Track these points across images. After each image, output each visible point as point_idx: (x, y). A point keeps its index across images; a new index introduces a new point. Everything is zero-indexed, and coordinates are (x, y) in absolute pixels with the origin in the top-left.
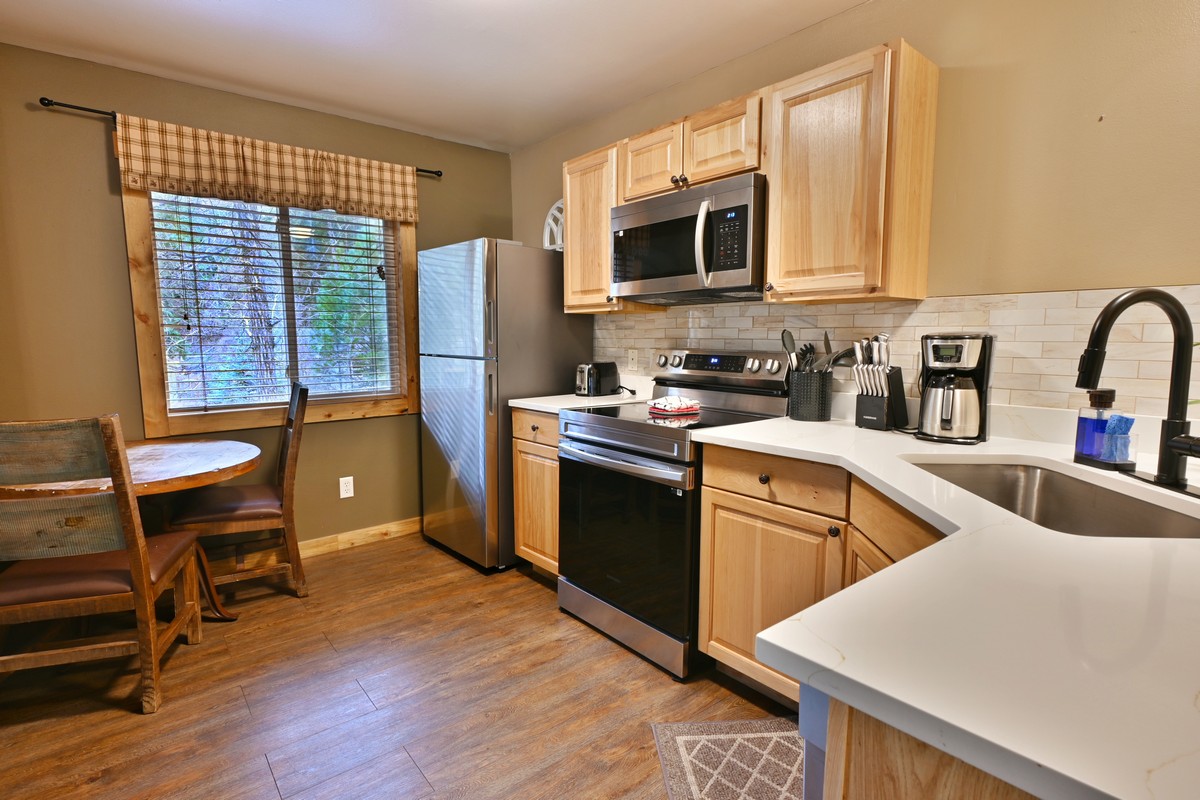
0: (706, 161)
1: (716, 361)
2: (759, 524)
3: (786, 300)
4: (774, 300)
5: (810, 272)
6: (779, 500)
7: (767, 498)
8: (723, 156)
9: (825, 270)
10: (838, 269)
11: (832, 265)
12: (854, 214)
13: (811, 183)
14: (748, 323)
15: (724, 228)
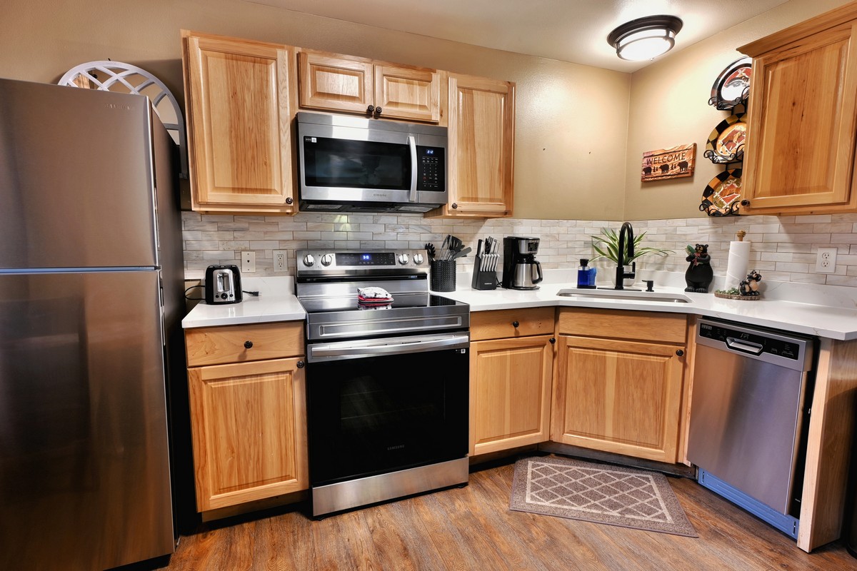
0: (396, 104)
1: (368, 257)
2: (508, 353)
3: (458, 215)
4: (450, 215)
5: (476, 199)
6: (521, 335)
7: (513, 335)
8: (413, 105)
9: (485, 200)
10: (491, 200)
11: (489, 197)
12: (500, 170)
13: (476, 145)
14: (381, 229)
15: (426, 160)
